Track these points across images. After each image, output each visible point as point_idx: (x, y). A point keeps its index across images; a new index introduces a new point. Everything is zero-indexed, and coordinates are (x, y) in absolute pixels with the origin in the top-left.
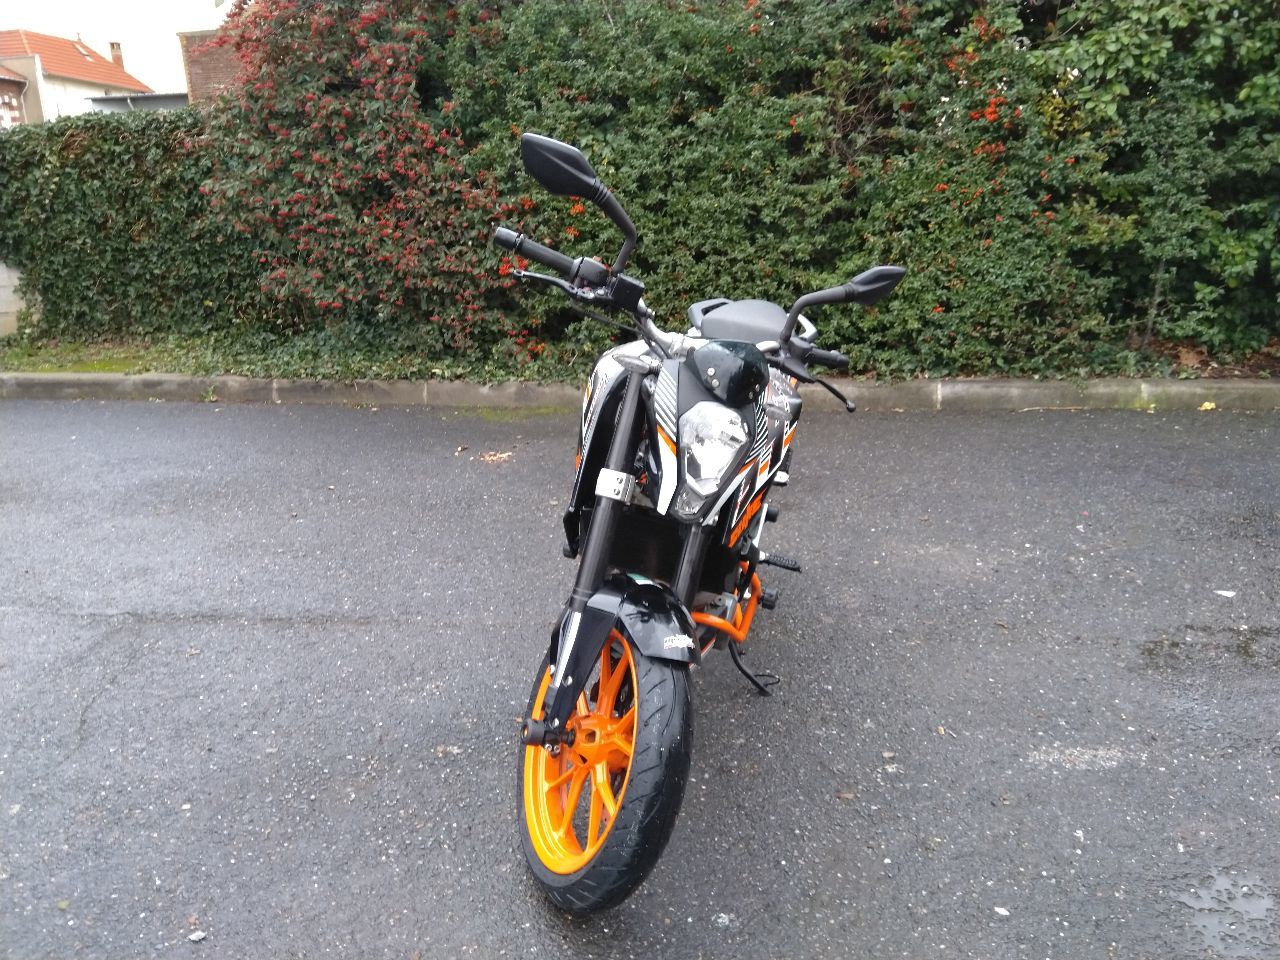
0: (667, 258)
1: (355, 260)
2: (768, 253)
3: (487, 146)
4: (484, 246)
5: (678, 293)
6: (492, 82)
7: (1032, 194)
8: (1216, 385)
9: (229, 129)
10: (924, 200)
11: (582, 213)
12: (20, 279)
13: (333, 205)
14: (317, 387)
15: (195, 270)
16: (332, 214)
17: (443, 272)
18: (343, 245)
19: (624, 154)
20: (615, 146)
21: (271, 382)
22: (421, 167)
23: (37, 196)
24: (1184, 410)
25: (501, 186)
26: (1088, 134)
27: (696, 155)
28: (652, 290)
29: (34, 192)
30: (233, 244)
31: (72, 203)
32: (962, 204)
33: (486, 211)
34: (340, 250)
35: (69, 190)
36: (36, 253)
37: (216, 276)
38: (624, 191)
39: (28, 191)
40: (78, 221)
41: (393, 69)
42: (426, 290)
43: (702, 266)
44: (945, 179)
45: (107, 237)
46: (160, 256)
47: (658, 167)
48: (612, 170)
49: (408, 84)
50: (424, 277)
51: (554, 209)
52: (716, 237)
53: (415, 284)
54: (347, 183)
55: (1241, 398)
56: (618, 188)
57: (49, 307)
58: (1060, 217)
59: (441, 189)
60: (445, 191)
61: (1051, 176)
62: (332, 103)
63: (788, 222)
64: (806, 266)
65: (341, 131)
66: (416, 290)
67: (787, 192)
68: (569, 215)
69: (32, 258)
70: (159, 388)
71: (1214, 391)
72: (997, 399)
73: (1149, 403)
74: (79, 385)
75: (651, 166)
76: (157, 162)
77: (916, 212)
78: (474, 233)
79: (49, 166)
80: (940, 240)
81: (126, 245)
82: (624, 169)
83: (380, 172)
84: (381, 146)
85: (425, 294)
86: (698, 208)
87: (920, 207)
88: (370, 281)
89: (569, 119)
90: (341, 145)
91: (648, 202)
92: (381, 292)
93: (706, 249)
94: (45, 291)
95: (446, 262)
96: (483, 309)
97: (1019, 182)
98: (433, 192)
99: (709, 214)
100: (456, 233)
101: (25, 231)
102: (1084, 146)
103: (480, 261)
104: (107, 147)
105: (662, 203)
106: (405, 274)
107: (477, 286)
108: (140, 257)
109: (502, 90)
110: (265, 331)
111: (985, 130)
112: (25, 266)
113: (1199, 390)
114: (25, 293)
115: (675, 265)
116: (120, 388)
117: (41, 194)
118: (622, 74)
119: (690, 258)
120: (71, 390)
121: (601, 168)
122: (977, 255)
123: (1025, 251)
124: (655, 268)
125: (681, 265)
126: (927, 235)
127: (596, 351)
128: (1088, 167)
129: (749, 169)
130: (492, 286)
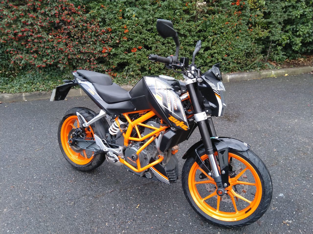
0: (154, 45)
3: (93, 11)
4: (95, 44)
7: (247, 25)
8: (287, 70)
10: (223, 26)
11: (128, 32)
13: (39, 32)
14: (40, 94)
16: (39, 35)
17: (82, 53)
18: (45, 45)
19: (140, 14)
20: (136, 11)
21: (22, 94)
22: (71, 18)
24: (281, 76)
25: (101, 24)
26: (259, 9)
32: (232, 27)
34: (44, 47)
38: (141, 25)
42: (76, 59)
43: (165, 47)
44: (227, 21)
47: (151, 18)
48: (136, 19)
51: (119, 31)
53: (72, 57)
54: (44, 24)
55: (292, 72)
56: (139, 24)
58: (253, 31)
60: (81, 26)
61: (252, 20)
63: (187, 34)
65: (39, 6)
66: (72, 59)
68: (124, 33)
71: (287, 71)
72: (242, 78)
73: (274, 75)
75: (148, 17)
77: (221, 30)
78: (92, 40)
80: (226, 37)
82: (140, 18)
83: (57, 20)
84: (56, 11)
87: (221, 28)
90: (39, 11)
91: (148, 29)
92: (60, 60)
93: (166, 42)
95: (83, 49)
96: (97, 64)
97: (245, 22)
98: (76, 27)
100: (86, 40)
102: (258, 12)
103: (95, 49)
106: (68, 54)
107: (95, 57)
111: (236, 8)
113: (284, 71)
115: (157, 47)
119: (161, 45)
121: (133, 18)
122: (235, 41)
123: (246, 39)
124: (151, 48)
125: (159, 47)
126: (223, 36)
127: (134, 74)
128: (260, 17)
129: (177, 18)
130: (100, 56)
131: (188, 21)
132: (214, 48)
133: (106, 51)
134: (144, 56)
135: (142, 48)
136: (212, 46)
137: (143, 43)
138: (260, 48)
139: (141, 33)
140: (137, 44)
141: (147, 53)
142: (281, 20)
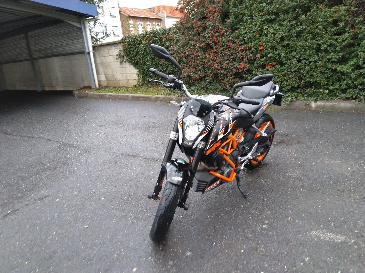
0: (289, 62)
1: (202, 66)
2: (323, 59)
3: (237, 32)
4: (235, 60)
5: (292, 73)
6: (240, 13)
9: (176, 33)
11: (263, 49)
12: (138, 71)
13: (198, 51)
15: (172, 69)
16: (198, 54)
17: (224, 68)
18: (200, 62)
19: (277, 31)
20: (274, 28)
21: (182, 98)
22: (220, 39)
23: (141, 51)
25: (241, 43)
27: (299, 29)
29: (140, 50)
30: (181, 62)
31: (148, 53)
33: (236, 50)
35: (147, 50)
36: (141, 65)
37: (177, 70)
39: (139, 50)
40: (149, 57)
41: (215, 12)
42: (220, 73)
43: (300, 64)
45: (155, 61)
46: (165, 65)
47: (287, 34)
48: (273, 36)
49: (218, 16)
50: (219, 70)
51: (255, 48)
52: (305, 54)
53: (217, 72)
54: (202, 45)
56: (274, 41)
57: (143, 78)
59: (225, 45)
60: (226, 45)
62: (200, 23)
64: (337, 63)
65: (201, 31)
66: (217, 73)
67: (330, 39)
68: (259, 50)
69: (140, 66)
70: (159, 99)
74: (143, 97)
75: (284, 33)
76: (165, 42)
78: (232, 57)
79: (143, 44)
81: (158, 63)
82: (276, 35)
83: (210, 41)
84: (210, 34)
85: (219, 75)
86: (300, 45)
88: (206, 71)
89: (261, 21)
90: (201, 35)
91: (283, 44)
92: (208, 74)
93: (301, 58)
94: (143, 74)
95: (225, 65)
96: (234, 78)
98: (223, 46)
99: (303, 47)
100: (228, 57)
101: (139, 60)
103: (234, 65)
104: (154, 39)
105: (288, 45)
106: (214, 69)
107: (232, 72)
108: (161, 66)
109: (243, 15)
110: (187, 84)
112: (139, 68)
114: (138, 75)
115: (291, 64)
116: (151, 99)
117: (142, 51)
118: (277, 6)
119: (296, 61)
120: (142, 99)
121: (270, 35)
125: (293, 64)
130: (236, 72)
133: (242, 67)
135: (276, 64)
136: (363, 64)
137: (278, 59)
140: (272, 60)
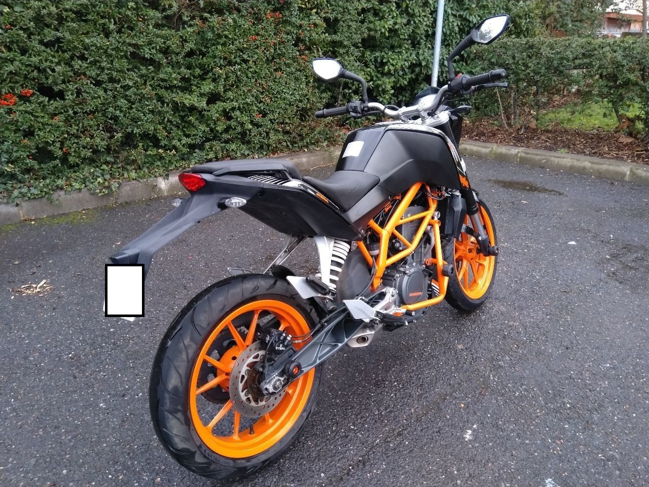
7: (296, 45)
10: (245, 46)
26: (315, 10)
28: (61, 113)
32: (265, 49)
38: (21, 28)
44: (254, 33)
48: (6, 9)
52: (110, 69)
56: (15, 26)
58: (309, 59)
61: (305, 35)
63: (161, 58)
77: (241, 54)
80: (256, 72)
86: (92, 45)
87: (241, 50)
91: (46, 39)
93: (104, 77)
97: (291, 37)
99: (103, 50)
102: (314, 17)
119: (92, 86)
122: (275, 82)
123: (297, 79)
124: (61, 95)
125: (85, 92)
126: (248, 69)
127: (17, 170)
128: (320, 30)
129: (128, 16)
131: (157, 26)
132: (232, 97)
134: (43, 117)
135: (33, 94)
136: (225, 91)
137: (34, 79)
138: (324, 98)
139: (24, 52)
140: (17, 82)
141: (51, 109)
142: (357, 38)
